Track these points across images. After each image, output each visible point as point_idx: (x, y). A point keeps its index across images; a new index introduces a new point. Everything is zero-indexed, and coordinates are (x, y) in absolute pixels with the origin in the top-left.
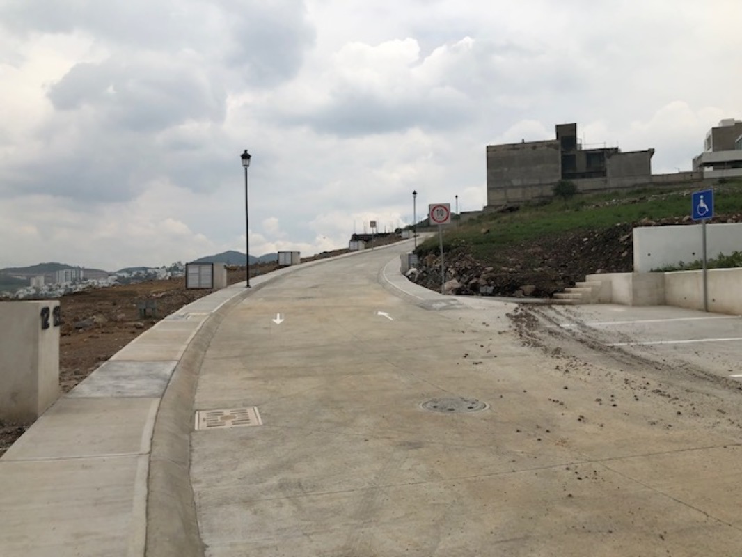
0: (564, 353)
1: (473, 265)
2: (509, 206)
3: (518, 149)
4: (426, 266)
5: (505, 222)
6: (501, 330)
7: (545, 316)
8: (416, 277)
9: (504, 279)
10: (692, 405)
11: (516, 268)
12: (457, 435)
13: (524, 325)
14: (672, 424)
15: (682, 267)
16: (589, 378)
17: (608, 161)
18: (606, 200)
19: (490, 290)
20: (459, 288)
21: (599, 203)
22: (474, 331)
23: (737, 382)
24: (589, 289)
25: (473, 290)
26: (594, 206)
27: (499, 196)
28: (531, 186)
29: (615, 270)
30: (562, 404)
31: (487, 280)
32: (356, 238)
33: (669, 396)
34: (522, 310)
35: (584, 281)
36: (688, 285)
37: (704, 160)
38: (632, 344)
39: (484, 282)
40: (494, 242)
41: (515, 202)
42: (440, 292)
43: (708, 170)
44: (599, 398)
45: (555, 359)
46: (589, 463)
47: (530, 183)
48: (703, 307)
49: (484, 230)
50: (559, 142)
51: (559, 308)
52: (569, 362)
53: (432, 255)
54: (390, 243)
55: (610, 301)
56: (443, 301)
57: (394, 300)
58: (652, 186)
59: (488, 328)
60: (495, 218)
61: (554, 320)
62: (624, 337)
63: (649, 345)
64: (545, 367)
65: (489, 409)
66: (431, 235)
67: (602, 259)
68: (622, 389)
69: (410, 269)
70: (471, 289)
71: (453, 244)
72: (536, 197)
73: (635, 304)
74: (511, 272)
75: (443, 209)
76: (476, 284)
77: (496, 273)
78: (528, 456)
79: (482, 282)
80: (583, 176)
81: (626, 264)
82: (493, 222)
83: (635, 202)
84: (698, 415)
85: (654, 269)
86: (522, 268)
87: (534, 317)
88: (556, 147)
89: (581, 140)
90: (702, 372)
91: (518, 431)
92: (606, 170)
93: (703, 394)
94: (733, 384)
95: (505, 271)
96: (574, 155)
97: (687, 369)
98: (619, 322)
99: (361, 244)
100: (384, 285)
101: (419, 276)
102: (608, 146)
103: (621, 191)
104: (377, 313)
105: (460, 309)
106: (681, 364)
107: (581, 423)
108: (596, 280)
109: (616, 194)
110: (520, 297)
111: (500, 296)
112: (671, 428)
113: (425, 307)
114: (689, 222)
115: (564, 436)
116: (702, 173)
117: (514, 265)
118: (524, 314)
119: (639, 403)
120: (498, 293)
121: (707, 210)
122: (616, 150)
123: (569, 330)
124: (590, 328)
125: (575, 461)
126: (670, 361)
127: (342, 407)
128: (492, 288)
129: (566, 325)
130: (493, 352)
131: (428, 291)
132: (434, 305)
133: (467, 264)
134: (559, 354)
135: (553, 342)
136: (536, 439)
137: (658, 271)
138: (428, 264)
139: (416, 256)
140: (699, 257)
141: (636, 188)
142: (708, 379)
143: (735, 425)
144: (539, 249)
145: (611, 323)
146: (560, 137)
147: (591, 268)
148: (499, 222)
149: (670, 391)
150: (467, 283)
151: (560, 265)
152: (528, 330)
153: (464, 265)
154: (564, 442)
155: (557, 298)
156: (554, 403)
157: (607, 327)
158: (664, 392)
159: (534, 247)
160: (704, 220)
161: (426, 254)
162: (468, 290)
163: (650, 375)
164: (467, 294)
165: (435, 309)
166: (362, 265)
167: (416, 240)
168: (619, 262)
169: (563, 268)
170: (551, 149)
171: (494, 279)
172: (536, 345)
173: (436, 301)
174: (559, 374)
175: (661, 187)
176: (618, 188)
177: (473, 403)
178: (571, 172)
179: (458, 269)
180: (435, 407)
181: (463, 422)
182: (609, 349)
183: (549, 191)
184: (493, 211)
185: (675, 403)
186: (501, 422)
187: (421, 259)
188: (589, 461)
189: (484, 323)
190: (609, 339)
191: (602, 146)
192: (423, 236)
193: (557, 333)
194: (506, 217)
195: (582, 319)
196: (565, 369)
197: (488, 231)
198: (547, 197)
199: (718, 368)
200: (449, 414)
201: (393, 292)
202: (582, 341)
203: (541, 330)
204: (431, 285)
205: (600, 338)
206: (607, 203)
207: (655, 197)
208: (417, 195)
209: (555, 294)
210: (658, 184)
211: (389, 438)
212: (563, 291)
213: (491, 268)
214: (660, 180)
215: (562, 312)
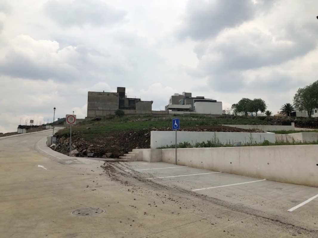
0: (130, 183)
1: (84, 143)
2: (97, 118)
3: (102, 94)
4: (60, 143)
5: (96, 125)
6: (101, 173)
7: (117, 167)
8: (55, 148)
9: (98, 150)
10: (183, 204)
11: (103, 146)
12: (93, 227)
13: (109, 171)
14: (180, 213)
15: (168, 147)
16: (143, 194)
17: (136, 104)
18: (136, 119)
19: (92, 154)
20: (78, 154)
21: (134, 120)
22: (88, 174)
23: (195, 193)
24: (134, 155)
25: (84, 155)
26: (132, 121)
27: (93, 113)
28: (106, 110)
29: (143, 147)
30: (135, 207)
31: (91, 150)
32: (21, 127)
33: (174, 201)
34: (107, 164)
35: (132, 151)
36: (170, 154)
37: (169, 107)
38: (154, 178)
39: (90, 151)
40: (93, 133)
41: (99, 116)
42: (68, 155)
43: (170, 111)
44: (150, 203)
45: (127, 186)
46: (155, 234)
47: (106, 109)
48: (175, 163)
49: (87, 128)
50: (118, 94)
51: (122, 163)
52: (132, 187)
53: (63, 138)
54: (40, 131)
55: (142, 160)
56: (70, 160)
57: (45, 159)
58: (152, 115)
59: (94, 173)
60: (91, 123)
61: (121, 168)
62: (151, 176)
63: (160, 178)
64: (123, 190)
65: (105, 212)
66: (61, 128)
67: (138, 143)
68: (157, 198)
69: (51, 144)
70: (83, 154)
71: (74, 133)
72: (108, 115)
73: (152, 161)
74: (101, 147)
75: (73, 118)
76: (86, 152)
77: (95, 147)
78: (129, 234)
79: (88, 151)
80: (127, 108)
81: (147, 145)
82: (91, 125)
83: (147, 120)
84: (187, 208)
85: (158, 147)
86: (106, 145)
87: (113, 167)
88: (117, 96)
89: (127, 94)
90: (182, 189)
91: (121, 222)
92: (135, 107)
93: (185, 198)
94: (194, 194)
95: (98, 147)
96: (124, 100)
97: (177, 188)
98: (147, 169)
99: (24, 130)
100: (38, 152)
101: (57, 147)
102: (137, 98)
103: (141, 115)
104: (37, 166)
105: (79, 164)
106: (175, 187)
107: (145, 215)
108: (136, 151)
109: (139, 117)
110: (105, 158)
111: (96, 157)
112: (179, 214)
113: (62, 163)
114: (170, 130)
115: (141, 223)
116: (168, 112)
117: (102, 144)
118: (108, 166)
119: (165, 205)
120: (95, 156)
121: (177, 126)
122: (139, 100)
123: (129, 173)
124: (137, 171)
125: (149, 234)
126: (170, 186)
127: (28, 218)
128: (93, 154)
129: (127, 171)
130: (99, 184)
131: (62, 154)
132: (66, 162)
133: (81, 143)
134: (127, 184)
135: (124, 179)
136: (129, 225)
137: (159, 148)
138: (61, 142)
139: (55, 138)
140: (174, 143)
141: (146, 115)
142: (185, 192)
143: (200, 211)
144: (112, 137)
145: (144, 170)
146: (119, 92)
147: (134, 146)
148: (93, 125)
149: (174, 198)
150: (81, 151)
151: (121, 144)
152: (112, 173)
153: (80, 143)
154: (142, 225)
155: (120, 158)
156: (132, 207)
157: (143, 171)
158: (172, 199)
159: (110, 136)
160: (176, 129)
161: (61, 137)
162: (82, 154)
163: (165, 191)
164: (81, 156)
165: (67, 164)
166: (25, 141)
167: (53, 130)
168: (145, 144)
169: (122, 146)
170: (115, 96)
171: (94, 150)
172: (117, 180)
173: (67, 160)
174: (130, 193)
175: (155, 115)
176: (140, 114)
177: (97, 210)
178: (122, 106)
179: (77, 145)
180: (79, 213)
181: (95, 220)
182: (147, 181)
183: (113, 113)
184: (90, 119)
185: (177, 204)
186: (112, 218)
187: (58, 139)
188: (154, 233)
189: (92, 171)
190: (145, 176)
191: (134, 97)
192: (57, 129)
193: (124, 174)
194: (96, 123)
195: (132, 168)
196: (132, 191)
197: (89, 128)
198: (113, 115)
199: (187, 188)
200: (87, 217)
201: (44, 155)
202: (135, 178)
203: (117, 173)
204: (63, 152)
205: (142, 176)
206: (137, 120)
207: (154, 119)
208: (56, 109)
209: (120, 157)
210: (154, 114)
211: (59, 233)
212: (123, 156)
213: (92, 145)
214: (154, 113)
215: (124, 165)
